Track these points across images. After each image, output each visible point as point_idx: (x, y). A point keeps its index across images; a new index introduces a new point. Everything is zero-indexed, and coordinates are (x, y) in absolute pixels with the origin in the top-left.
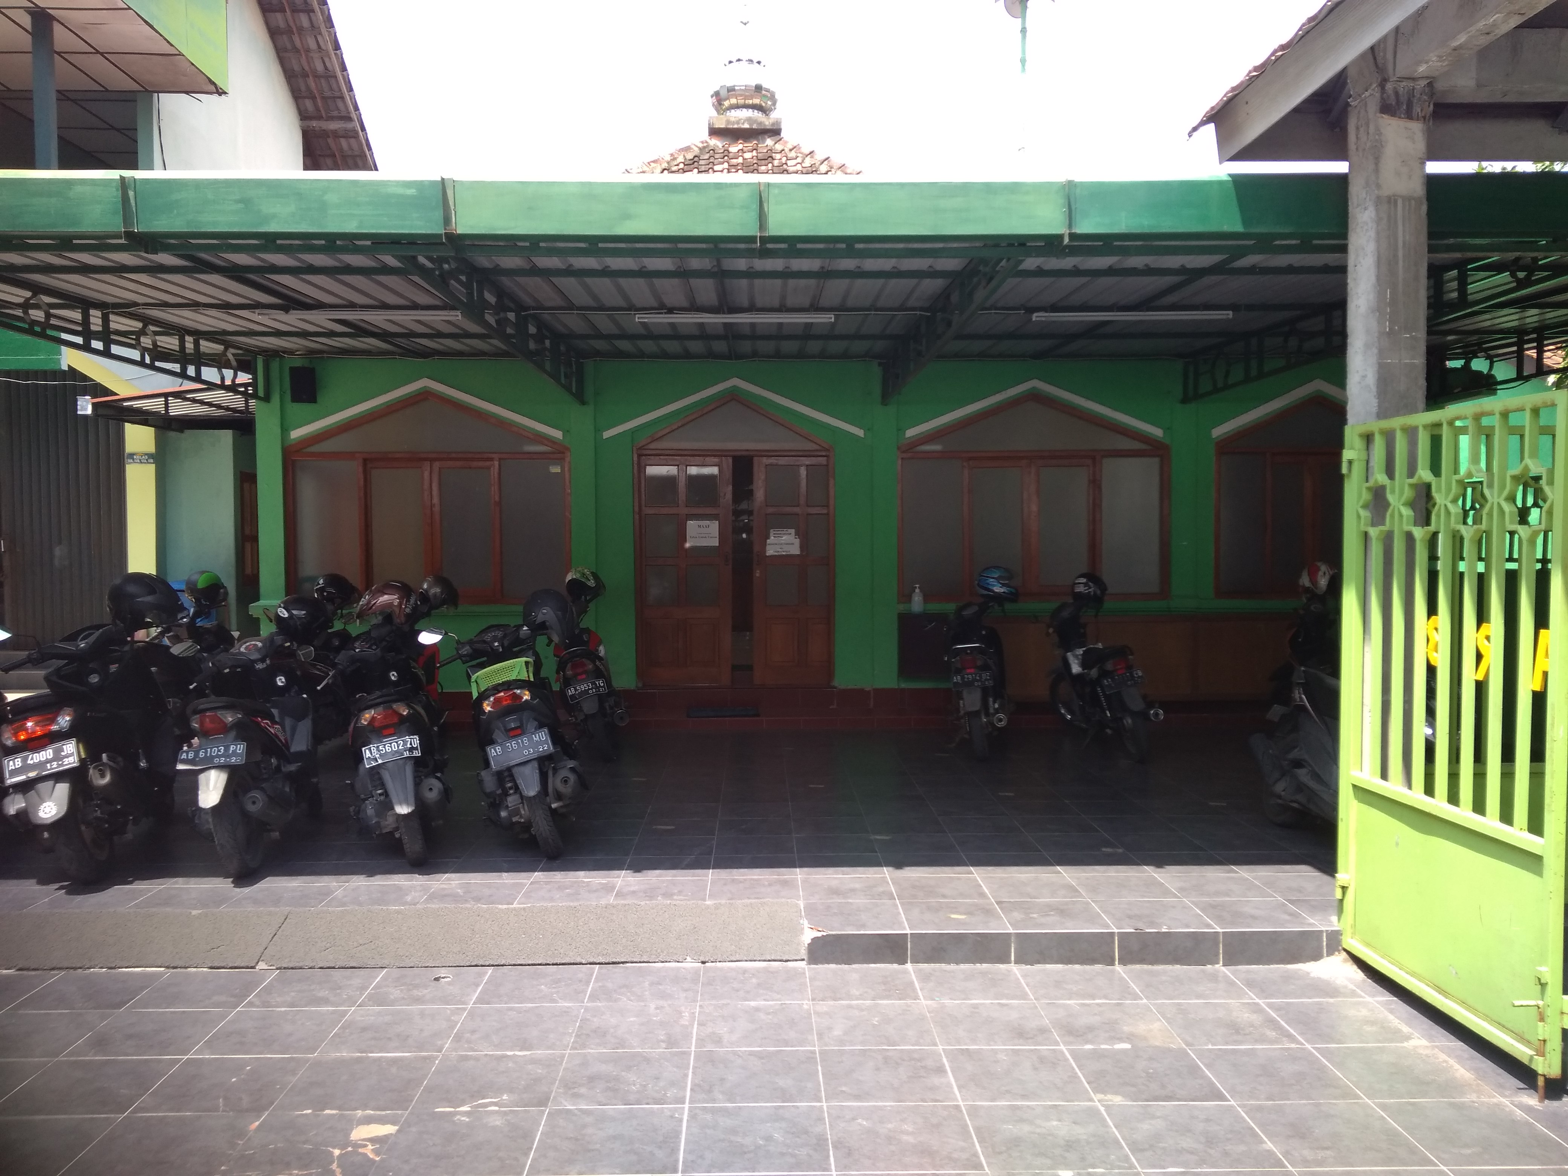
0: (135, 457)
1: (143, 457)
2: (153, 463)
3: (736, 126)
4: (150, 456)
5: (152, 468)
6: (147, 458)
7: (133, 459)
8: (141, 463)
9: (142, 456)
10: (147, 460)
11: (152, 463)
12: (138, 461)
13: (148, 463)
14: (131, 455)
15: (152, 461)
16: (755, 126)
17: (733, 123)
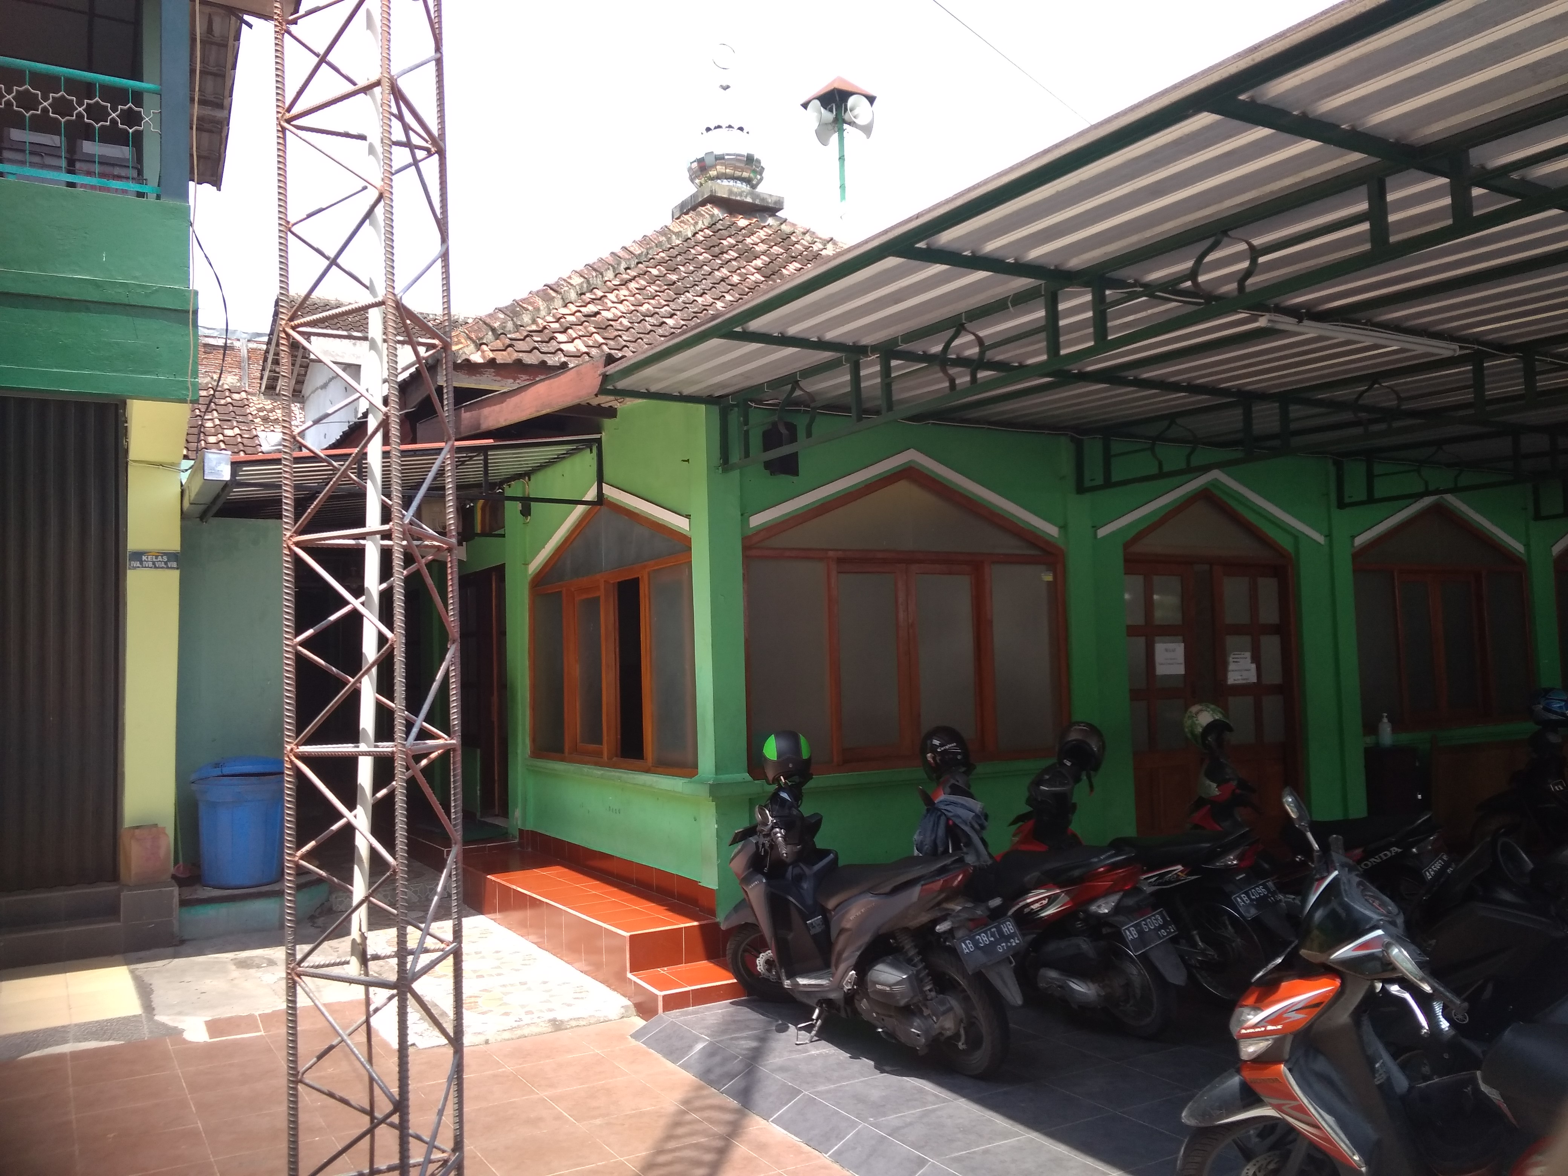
0: (144, 558)
1: (160, 558)
2: (177, 569)
3: (738, 198)
4: (172, 556)
5: (172, 577)
6: (166, 560)
7: (141, 562)
8: (156, 567)
9: (157, 557)
10: (166, 563)
11: (174, 568)
12: (151, 564)
13: (168, 568)
14: (138, 556)
15: (175, 565)
16: (757, 202)
17: (736, 194)
